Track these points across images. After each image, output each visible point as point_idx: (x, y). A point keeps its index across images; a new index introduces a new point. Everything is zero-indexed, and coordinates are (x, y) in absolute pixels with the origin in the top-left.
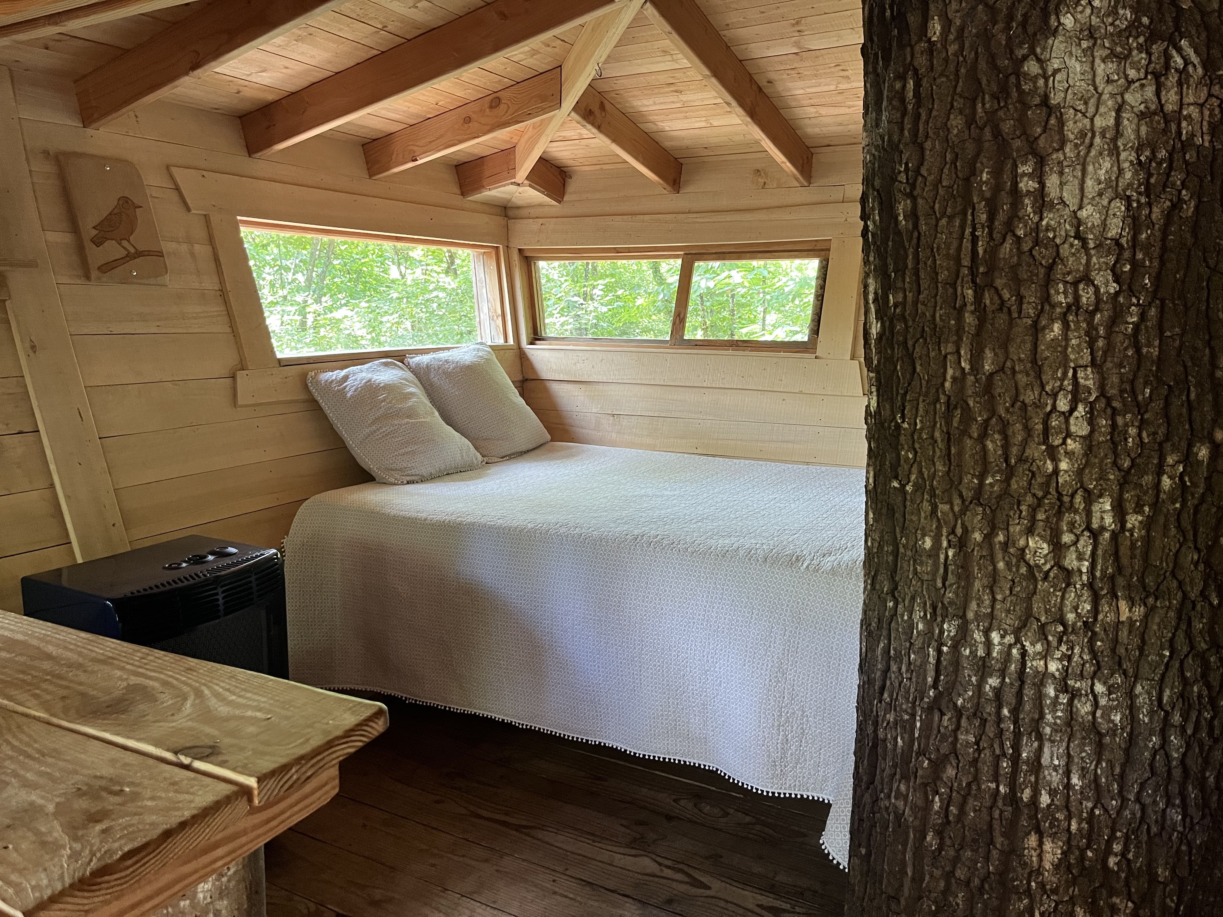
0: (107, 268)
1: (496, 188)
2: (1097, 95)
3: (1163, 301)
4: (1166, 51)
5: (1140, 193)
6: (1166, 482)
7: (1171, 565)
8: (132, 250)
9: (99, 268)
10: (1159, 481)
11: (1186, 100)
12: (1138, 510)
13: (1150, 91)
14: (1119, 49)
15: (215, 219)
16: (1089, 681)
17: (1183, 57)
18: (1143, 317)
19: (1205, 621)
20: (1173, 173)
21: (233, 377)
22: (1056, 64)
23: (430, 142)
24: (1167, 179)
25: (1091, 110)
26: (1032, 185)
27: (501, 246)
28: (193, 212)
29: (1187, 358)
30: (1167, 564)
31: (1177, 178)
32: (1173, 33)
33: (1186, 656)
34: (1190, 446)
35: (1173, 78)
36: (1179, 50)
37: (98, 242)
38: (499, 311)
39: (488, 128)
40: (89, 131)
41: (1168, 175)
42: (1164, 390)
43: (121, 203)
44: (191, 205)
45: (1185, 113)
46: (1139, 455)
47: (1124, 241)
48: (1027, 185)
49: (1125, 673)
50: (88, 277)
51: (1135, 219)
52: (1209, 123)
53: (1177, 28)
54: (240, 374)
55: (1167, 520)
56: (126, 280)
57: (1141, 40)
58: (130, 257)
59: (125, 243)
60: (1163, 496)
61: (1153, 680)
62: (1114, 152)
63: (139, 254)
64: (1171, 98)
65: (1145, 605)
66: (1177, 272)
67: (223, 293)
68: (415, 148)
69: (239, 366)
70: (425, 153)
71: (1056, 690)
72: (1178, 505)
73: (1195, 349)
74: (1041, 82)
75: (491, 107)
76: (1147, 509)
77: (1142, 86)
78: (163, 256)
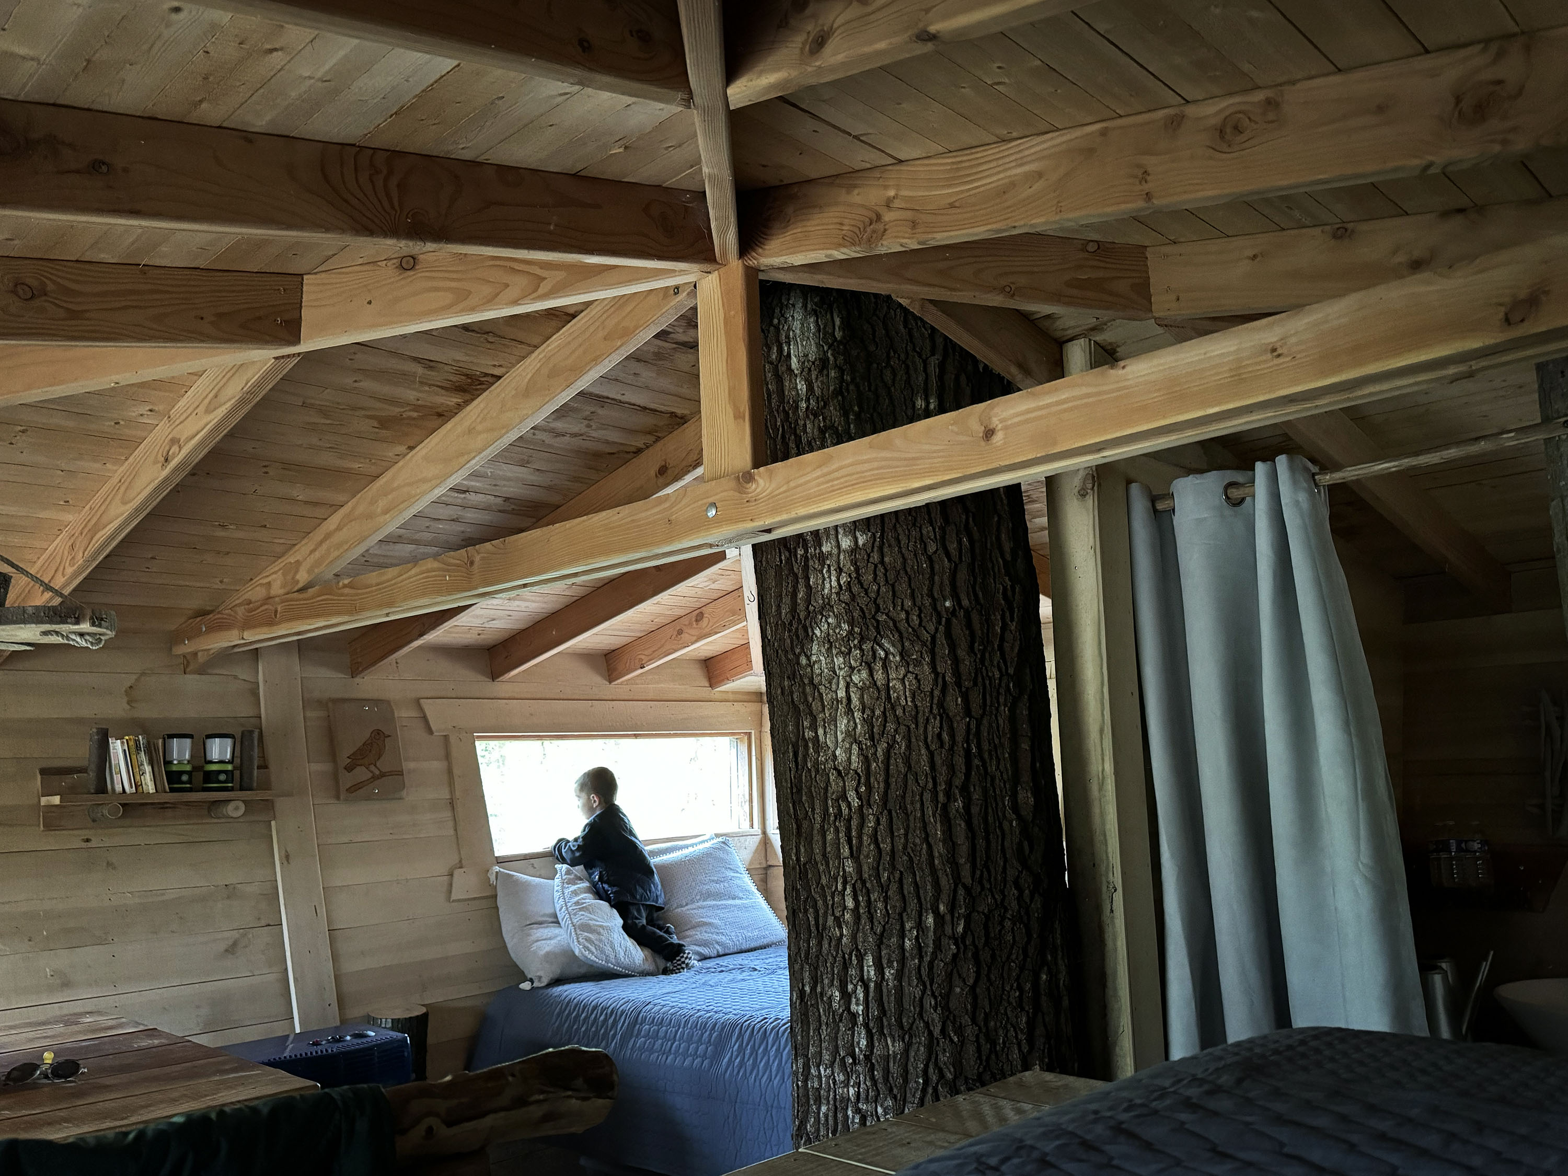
0: (354, 789)
1: (741, 678)
2: (836, 678)
3: (890, 812)
4: (872, 647)
5: (866, 739)
6: (908, 943)
7: (918, 1009)
8: (377, 773)
9: (347, 790)
10: (904, 942)
11: (891, 677)
12: (890, 966)
13: (864, 674)
14: (843, 649)
15: (453, 739)
16: (873, 1104)
17: (884, 650)
18: (878, 822)
19: (948, 1055)
20: (888, 724)
21: (451, 875)
22: (814, 658)
23: (654, 652)
24: (884, 729)
25: (834, 687)
26: (812, 734)
27: (753, 732)
28: (435, 734)
29: (909, 850)
30: (914, 1008)
31: (891, 727)
32: (876, 636)
33: (937, 1084)
34: (920, 915)
35: (878, 666)
36: (881, 646)
37: (349, 768)
38: (747, 797)
39: (695, 638)
40: (358, 680)
41: (885, 726)
42: (897, 875)
43: (373, 735)
44: (434, 728)
45: (891, 685)
46: (887, 923)
47: (859, 771)
48: (809, 734)
49: (895, 1098)
50: (338, 798)
51: (866, 758)
52: (910, 690)
53: (879, 633)
54: (457, 873)
55: (910, 972)
56: (369, 798)
57: (856, 642)
58: (374, 778)
59: (372, 768)
60: (907, 954)
61: (914, 1103)
62: (849, 711)
63: (383, 775)
64: (879, 676)
65: (903, 1041)
66: (897, 791)
67: (452, 804)
68: (643, 657)
69: (458, 866)
70: (652, 659)
71: (853, 1112)
72: (917, 961)
73: (915, 845)
74: (809, 669)
75: (697, 621)
76: (895, 964)
77: (859, 671)
78: (403, 775)
